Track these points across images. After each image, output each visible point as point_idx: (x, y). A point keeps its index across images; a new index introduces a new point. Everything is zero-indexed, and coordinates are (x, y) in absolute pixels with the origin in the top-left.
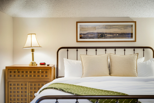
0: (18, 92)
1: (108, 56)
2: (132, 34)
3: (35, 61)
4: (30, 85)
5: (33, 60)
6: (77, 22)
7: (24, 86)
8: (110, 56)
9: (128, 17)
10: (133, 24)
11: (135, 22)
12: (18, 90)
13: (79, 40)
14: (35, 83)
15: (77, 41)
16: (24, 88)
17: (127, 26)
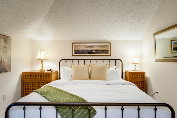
0: (30, 89)
1: (89, 66)
2: (108, 51)
3: (44, 68)
4: (38, 85)
5: (42, 68)
6: (72, 43)
7: (34, 85)
8: (91, 65)
9: (106, 40)
10: (109, 44)
11: (110, 43)
12: (30, 88)
13: (74, 54)
14: (41, 83)
15: (72, 55)
16: (34, 87)
17: (105, 46)
